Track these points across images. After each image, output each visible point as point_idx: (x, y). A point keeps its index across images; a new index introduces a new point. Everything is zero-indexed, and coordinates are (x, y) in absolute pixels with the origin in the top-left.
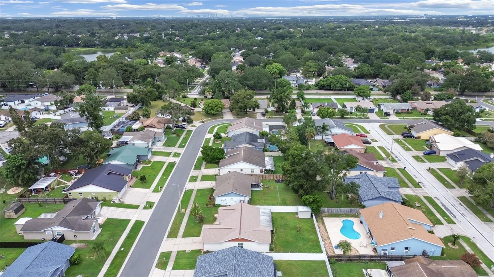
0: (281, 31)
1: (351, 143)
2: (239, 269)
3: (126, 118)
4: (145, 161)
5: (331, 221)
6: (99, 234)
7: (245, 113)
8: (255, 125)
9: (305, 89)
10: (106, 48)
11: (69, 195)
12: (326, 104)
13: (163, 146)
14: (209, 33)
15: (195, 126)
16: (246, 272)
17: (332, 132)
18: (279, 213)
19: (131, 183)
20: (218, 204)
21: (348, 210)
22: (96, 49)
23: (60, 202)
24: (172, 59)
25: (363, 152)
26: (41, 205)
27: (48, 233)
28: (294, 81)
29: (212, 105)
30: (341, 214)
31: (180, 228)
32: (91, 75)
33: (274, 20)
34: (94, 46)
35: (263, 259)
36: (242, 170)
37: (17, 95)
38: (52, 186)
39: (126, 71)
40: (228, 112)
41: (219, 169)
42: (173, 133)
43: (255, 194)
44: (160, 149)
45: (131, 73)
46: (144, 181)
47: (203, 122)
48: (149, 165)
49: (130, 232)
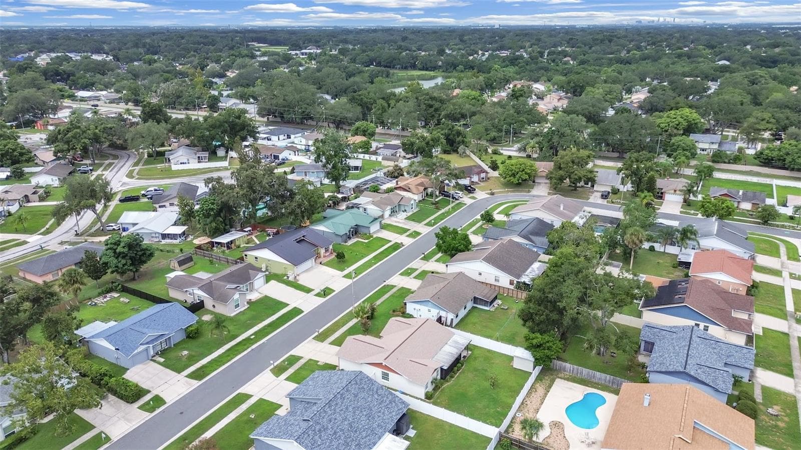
0: (777, 50)
1: (722, 269)
2: (339, 401)
3: (385, 174)
4: (366, 234)
5: (567, 388)
6: (241, 312)
7: (573, 188)
8: (562, 208)
9: (727, 161)
10: (450, 72)
11: (244, 257)
12: (741, 193)
13: (405, 219)
14: (628, 52)
15: (476, 198)
16: (347, 408)
17: (700, 244)
18: (489, 351)
19: (325, 260)
20: (409, 314)
21: (608, 378)
22: (436, 73)
23: (232, 263)
24: (521, 92)
25: (743, 291)
26: (211, 262)
27: (190, 294)
28: (713, 143)
29: (513, 168)
30: (595, 383)
31: (336, 332)
32: (379, 109)
33: (783, 28)
34: (434, 68)
35: (391, 403)
36: (480, 274)
37: (285, 128)
38: (237, 243)
39: (431, 106)
40: (546, 183)
41: (447, 265)
42: (433, 204)
43: (475, 313)
44: (399, 222)
45: (436, 110)
46: (341, 259)
47: (492, 194)
48: (366, 241)
49: (277, 319)
